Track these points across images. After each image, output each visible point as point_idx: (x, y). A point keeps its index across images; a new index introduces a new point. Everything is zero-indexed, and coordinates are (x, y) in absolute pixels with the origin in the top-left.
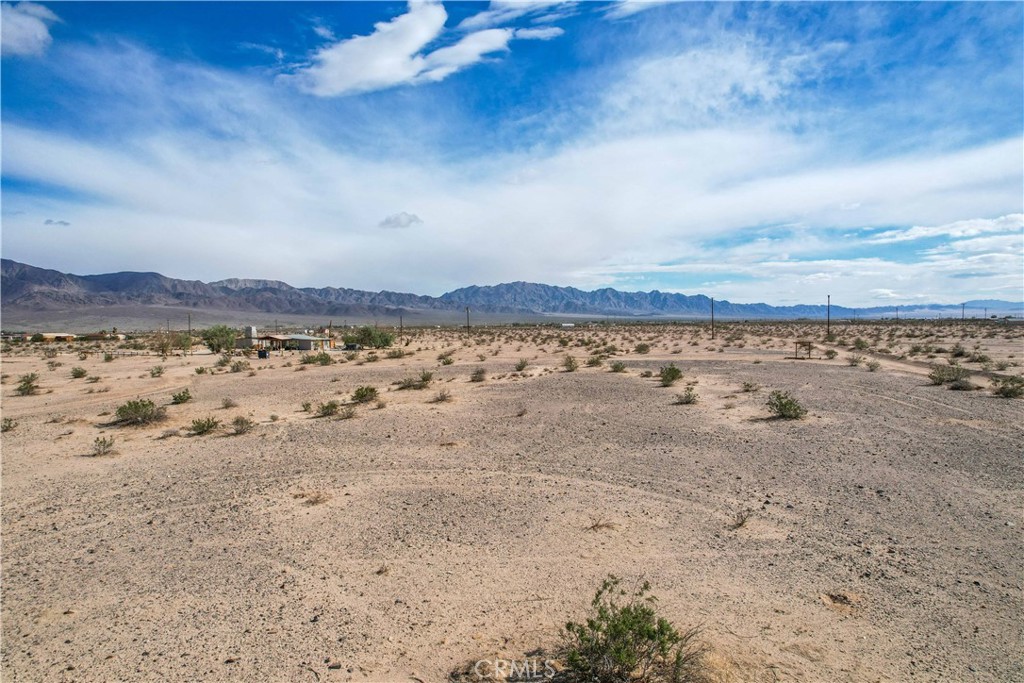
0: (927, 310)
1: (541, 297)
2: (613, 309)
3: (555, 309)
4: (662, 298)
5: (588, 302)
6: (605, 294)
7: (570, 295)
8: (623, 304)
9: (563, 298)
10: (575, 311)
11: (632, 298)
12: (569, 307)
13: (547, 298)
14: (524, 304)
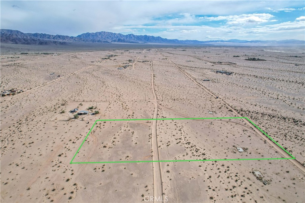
0: (220, 42)
1: (110, 36)
2: (133, 41)
3: (115, 41)
4: (148, 37)
5: (125, 38)
6: (130, 36)
7: (119, 36)
8: (136, 39)
9: (117, 37)
10: (121, 42)
11: (139, 37)
12: (119, 40)
13: (112, 37)
14: (105, 39)
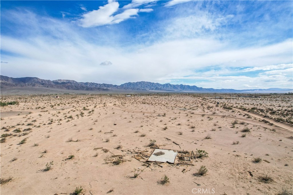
0: (258, 91)
1: (149, 86)
2: (169, 89)
3: (152, 89)
4: (183, 86)
5: (162, 87)
6: (167, 85)
7: (157, 85)
8: (172, 88)
9: (155, 86)
10: (158, 90)
11: (175, 86)
13: (151, 86)
14: (144, 88)
